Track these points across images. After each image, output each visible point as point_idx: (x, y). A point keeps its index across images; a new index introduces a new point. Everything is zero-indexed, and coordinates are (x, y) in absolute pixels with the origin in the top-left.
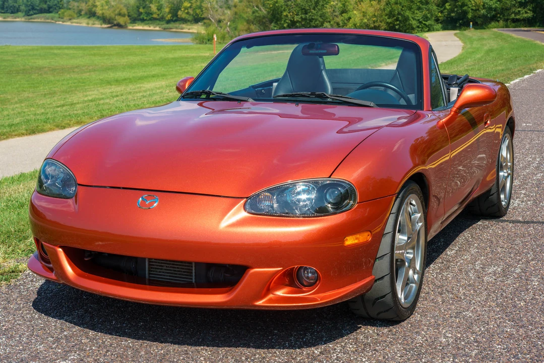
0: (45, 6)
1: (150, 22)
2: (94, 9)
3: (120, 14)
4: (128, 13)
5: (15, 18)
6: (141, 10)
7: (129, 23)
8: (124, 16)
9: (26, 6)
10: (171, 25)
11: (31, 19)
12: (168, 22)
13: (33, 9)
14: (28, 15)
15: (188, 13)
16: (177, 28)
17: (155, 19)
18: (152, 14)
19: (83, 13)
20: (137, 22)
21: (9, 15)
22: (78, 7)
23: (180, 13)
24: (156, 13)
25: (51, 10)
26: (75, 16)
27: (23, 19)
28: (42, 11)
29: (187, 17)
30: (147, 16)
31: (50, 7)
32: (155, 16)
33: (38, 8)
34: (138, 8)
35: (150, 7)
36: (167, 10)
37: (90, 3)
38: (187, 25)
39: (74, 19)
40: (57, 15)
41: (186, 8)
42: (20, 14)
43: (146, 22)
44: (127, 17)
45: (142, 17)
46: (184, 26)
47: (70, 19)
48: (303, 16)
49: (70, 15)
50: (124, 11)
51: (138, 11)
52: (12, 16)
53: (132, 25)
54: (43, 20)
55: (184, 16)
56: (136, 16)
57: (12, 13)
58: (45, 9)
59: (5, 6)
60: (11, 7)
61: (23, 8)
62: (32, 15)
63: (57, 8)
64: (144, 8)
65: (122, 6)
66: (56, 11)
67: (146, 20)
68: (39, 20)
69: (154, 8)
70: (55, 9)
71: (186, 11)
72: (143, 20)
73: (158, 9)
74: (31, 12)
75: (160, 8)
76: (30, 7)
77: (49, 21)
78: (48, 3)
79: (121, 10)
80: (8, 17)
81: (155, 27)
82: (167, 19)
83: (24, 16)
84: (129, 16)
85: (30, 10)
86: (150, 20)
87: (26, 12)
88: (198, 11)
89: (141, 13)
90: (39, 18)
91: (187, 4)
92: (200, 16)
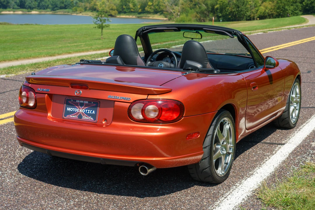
0: (63, 5)
1: (129, 13)
2: (95, 7)
3: (112, 9)
4: (117, 8)
5: (46, 12)
6: (124, 7)
7: (117, 14)
8: (114, 10)
9: (52, 5)
10: (142, 15)
11: (56, 12)
12: (140, 13)
13: (56, 6)
14: (54, 10)
15: (151, 8)
16: (146, 17)
17: (132, 12)
18: (130, 9)
19: (88, 9)
20: (121, 13)
21: (43, 10)
22: (85, 5)
23: (146, 8)
24: (132, 8)
25: (67, 7)
26: (84, 10)
27: (51, 13)
28: (61, 8)
29: (150, 11)
30: (127, 10)
31: (66, 6)
32: (132, 10)
33: (59, 6)
34: (122, 5)
35: (129, 5)
36: (139, 7)
37: (93, 3)
38: (151, 15)
39: (83, 12)
40: (70, 10)
41: (149, 6)
42: (48, 10)
43: (127, 13)
44: (116, 11)
45: (124, 10)
46: (149, 15)
47: (80, 13)
48: (237, 9)
49: (81, 10)
50: (115, 7)
51: (122, 7)
52: (44, 11)
53: (119, 15)
54: (62, 13)
55: (149, 10)
56: (121, 10)
57: (44, 9)
58: (63, 7)
59: (40, 5)
60: (44, 6)
61: (50, 6)
62: (55, 10)
63: (70, 6)
64: (125, 6)
65: (113, 5)
66: (69, 8)
67: (127, 12)
68: (60, 13)
69: (131, 5)
70: (69, 7)
71: (150, 7)
72: (125, 13)
73: (134, 6)
74: (56, 9)
75: (135, 5)
76: (55, 6)
77: (66, 13)
78: (65, 3)
79: (113, 7)
80: (42, 12)
81: (133, 16)
82: (139, 11)
83: (51, 11)
84: (117, 10)
85: (54, 7)
86: (129, 12)
87: (52, 8)
88: (157, 7)
89: (124, 9)
90: (60, 12)
91: (150, 3)
92: (158, 10)
